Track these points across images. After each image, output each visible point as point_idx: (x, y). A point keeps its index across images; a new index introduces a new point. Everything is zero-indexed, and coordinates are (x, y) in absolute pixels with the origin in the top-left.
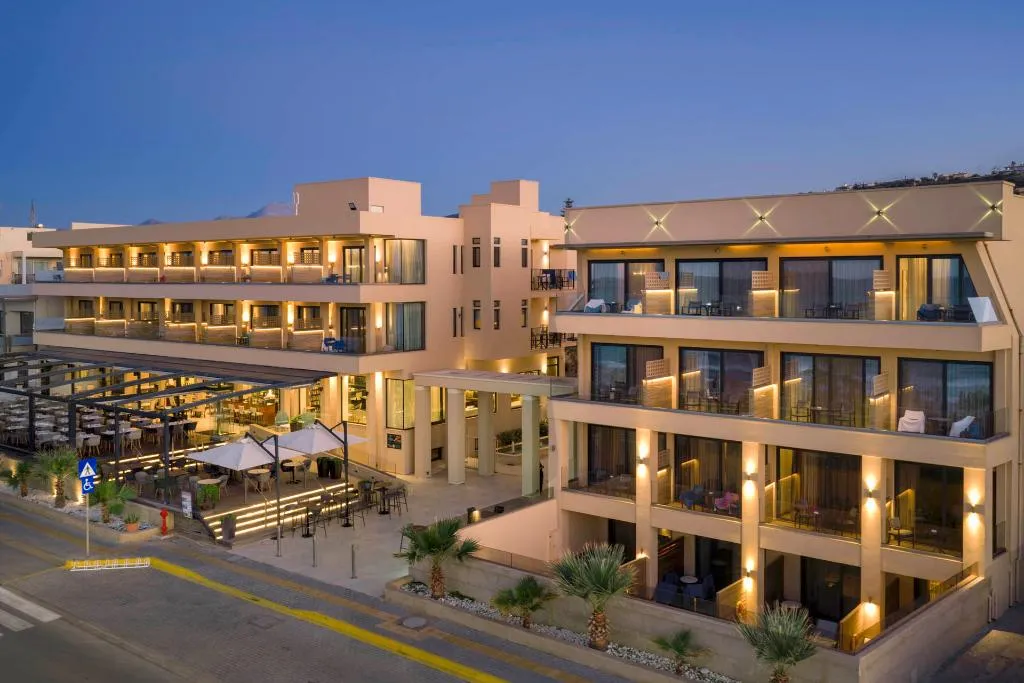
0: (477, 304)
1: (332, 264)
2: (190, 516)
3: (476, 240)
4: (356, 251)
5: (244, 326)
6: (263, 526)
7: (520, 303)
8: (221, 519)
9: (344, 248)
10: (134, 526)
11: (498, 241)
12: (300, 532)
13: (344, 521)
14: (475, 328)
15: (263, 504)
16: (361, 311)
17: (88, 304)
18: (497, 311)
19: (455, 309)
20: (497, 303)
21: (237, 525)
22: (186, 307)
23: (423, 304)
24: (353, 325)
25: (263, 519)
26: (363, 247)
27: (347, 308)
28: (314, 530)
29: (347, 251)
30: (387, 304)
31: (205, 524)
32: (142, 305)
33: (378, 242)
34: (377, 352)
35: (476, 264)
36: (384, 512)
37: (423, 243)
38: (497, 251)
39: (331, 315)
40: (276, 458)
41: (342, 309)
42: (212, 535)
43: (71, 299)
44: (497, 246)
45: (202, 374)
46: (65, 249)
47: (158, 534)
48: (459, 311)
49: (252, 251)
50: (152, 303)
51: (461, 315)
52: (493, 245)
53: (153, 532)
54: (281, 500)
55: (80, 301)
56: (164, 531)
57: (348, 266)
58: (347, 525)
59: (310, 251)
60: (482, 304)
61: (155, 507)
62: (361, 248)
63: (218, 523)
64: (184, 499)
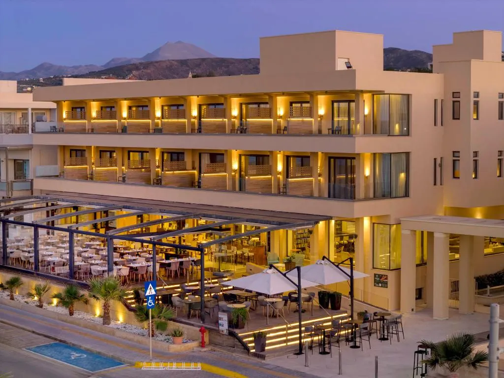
0: (456, 154)
1: (321, 117)
2: (225, 332)
3: (456, 94)
4: (344, 105)
5: (233, 173)
6: (285, 344)
7: (497, 154)
8: (254, 335)
9: (333, 102)
10: (179, 339)
11: (477, 95)
12: (317, 350)
13: (351, 344)
14: (454, 177)
15: (285, 326)
16: (349, 161)
17: (79, 153)
18: (476, 161)
19: (435, 159)
20: (476, 154)
21: (267, 342)
22: (175, 156)
23: (408, 154)
24: (340, 174)
25: (284, 338)
26: (353, 101)
27: (335, 158)
28: (330, 348)
29: (336, 105)
30: (374, 154)
31: (240, 340)
32: (131, 153)
33: (367, 97)
34: (367, 199)
35: (456, 116)
36: (383, 339)
37: (408, 97)
38: (476, 103)
39: (320, 164)
40: (299, 286)
41: (330, 158)
42: (246, 349)
43: (64, 148)
44: (476, 99)
45: (210, 216)
46: (58, 103)
47: (198, 347)
48: (438, 162)
49: (241, 104)
50: (142, 152)
51: (441, 165)
52: (473, 99)
53: (194, 345)
54: (302, 323)
55: (71, 150)
56: (203, 344)
57: (336, 119)
58: (355, 347)
59: (299, 105)
60: (461, 154)
61: (193, 325)
62: (350, 101)
63: (252, 339)
64: (221, 319)
